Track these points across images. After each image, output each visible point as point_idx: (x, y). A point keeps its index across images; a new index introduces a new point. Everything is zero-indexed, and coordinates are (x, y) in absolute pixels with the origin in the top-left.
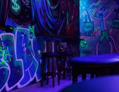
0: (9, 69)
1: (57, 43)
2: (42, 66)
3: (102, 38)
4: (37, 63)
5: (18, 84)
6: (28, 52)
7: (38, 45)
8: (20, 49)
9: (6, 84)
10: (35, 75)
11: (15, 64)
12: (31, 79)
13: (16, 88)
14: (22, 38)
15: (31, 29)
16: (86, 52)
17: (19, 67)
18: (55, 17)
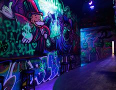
0: (45, 72)
1: (68, 57)
2: (61, 69)
3: (92, 51)
4: (58, 67)
5: (49, 79)
6: (54, 63)
7: (59, 59)
8: (50, 62)
9: (43, 79)
10: (57, 73)
11: (48, 70)
12: (55, 76)
13: (48, 80)
14: (51, 57)
15: (56, 52)
16: (84, 58)
17: (50, 71)
18: (67, 45)
